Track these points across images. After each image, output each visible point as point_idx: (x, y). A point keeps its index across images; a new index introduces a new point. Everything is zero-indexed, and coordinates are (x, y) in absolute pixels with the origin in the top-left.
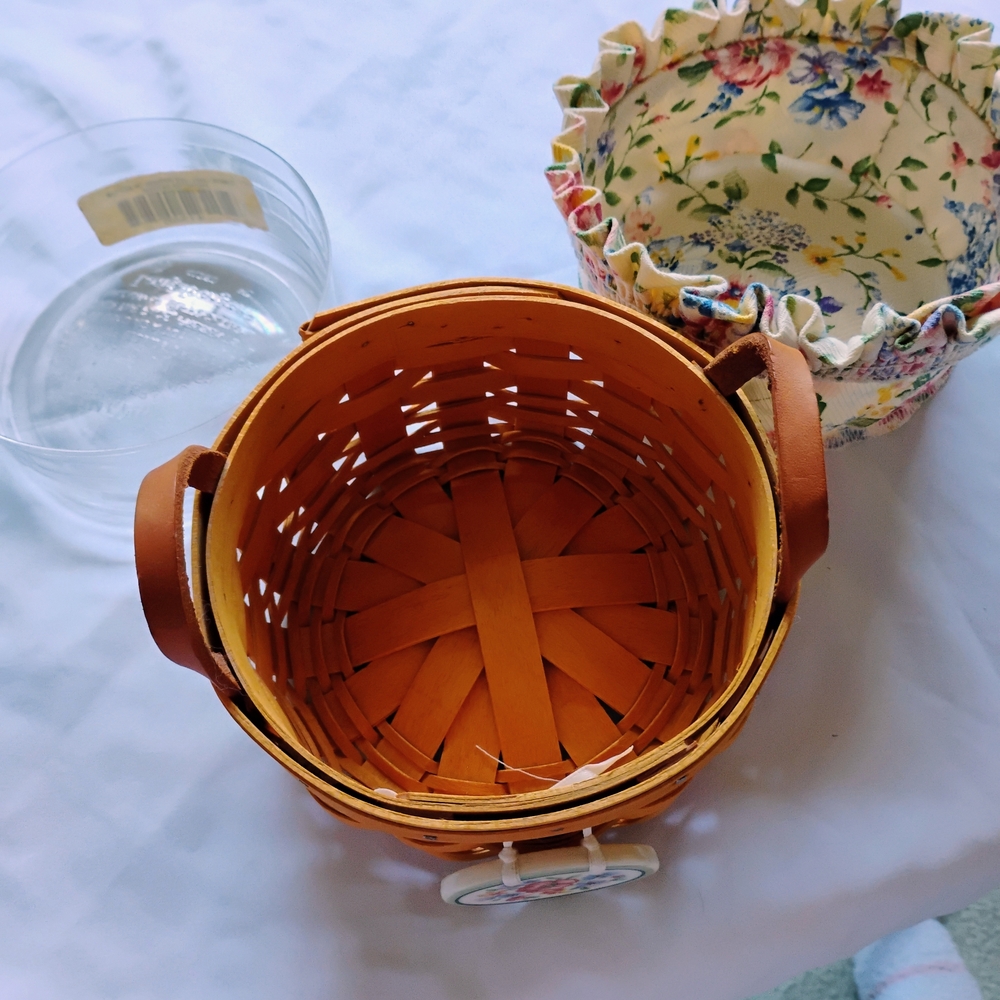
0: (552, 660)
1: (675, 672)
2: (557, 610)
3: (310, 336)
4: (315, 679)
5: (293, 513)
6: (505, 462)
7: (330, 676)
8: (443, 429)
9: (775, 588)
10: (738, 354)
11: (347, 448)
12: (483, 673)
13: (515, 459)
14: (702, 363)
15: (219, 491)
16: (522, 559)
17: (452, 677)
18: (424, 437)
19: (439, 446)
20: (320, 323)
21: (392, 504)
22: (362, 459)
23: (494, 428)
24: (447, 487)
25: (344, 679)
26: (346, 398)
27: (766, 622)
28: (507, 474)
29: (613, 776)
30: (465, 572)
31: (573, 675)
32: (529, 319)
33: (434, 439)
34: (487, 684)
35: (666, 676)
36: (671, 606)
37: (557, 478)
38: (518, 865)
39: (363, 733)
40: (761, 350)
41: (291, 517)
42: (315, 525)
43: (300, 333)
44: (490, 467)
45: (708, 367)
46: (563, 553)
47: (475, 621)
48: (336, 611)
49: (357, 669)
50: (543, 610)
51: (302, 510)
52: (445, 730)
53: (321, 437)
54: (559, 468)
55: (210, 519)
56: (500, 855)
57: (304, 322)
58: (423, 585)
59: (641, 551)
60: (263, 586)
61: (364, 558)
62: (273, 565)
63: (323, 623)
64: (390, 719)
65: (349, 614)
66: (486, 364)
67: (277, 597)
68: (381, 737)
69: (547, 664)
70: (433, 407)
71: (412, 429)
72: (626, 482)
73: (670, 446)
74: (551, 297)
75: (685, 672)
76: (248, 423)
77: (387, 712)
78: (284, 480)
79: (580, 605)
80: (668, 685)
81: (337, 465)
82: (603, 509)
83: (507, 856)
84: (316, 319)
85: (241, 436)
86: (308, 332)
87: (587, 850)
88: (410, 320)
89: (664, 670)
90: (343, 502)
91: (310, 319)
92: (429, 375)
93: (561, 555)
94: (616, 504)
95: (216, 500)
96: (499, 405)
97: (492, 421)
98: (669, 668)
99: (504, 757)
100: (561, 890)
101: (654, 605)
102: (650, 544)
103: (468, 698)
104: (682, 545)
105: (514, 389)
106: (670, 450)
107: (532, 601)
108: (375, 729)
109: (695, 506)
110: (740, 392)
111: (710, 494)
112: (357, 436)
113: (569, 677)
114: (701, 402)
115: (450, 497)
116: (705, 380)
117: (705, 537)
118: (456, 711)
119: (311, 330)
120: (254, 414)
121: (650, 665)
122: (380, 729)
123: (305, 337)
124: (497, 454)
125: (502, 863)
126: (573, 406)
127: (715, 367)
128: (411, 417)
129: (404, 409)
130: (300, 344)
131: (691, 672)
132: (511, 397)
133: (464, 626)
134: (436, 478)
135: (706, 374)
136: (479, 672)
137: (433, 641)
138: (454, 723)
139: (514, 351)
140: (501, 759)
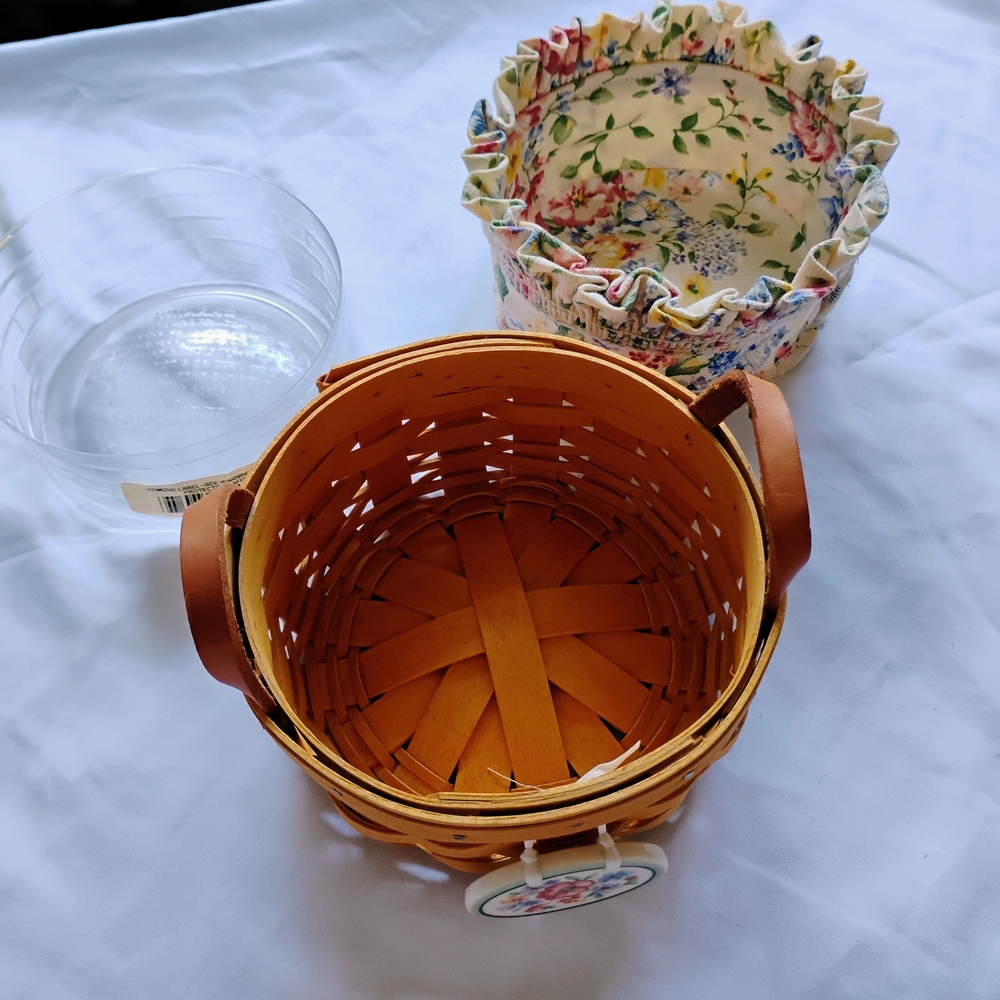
0: (558, 684)
1: (672, 691)
2: (560, 637)
3: (327, 387)
4: (333, 711)
5: (307, 557)
6: (504, 505)
7: (348, 708)
8: (444, 477)
9: (765, 595)
10: (719, 390)
11: (356, 496)
12: (494, 697)
13: (511, 502)
14: (686, 400)
15: (249, 526)
16: (525, 591)
17: (465, 701)
18: (427, 484)
19: (441, 492)
20: (336, 375)
21: (399, 547)
22: (370, 506)
23: (492, 475)
24: (450, 530)
25: (361, 710)
26: (357, 446)
27: (759, 627)
28: (505, 516)
29: (627, 770)
30: (473, 604)
31: (578, 696)
32: (527, 368)
33: (436, 486)
34: (497, 708)
35: (663, 696)
36: (665, 632)
37: (553, 518)
38: (539, 865)
39: (380, 759)
40: (740, 384)
41: (306, 560)
42: (328, 568)
43: (318, 385)
44: (489, 510)
45: (693, 403)
46: (563, 584)
47: (484, 648)
48: (350, 648)
49: (372, 701)
50: (547, 636)
51: (315, 554)
52: (459, 753)
53: (334, 483)
54: (554, 509)
55: (242, 553)
56: (522, 857)
57: (322, 374)
58: (434, 618)
59: (634, 582)
60: (282, 624)
61: (375, 598)
62: (291, 604)
63: (338, 659)
64: (405, 746)
65: (363, 649)
66: (485, 414)
67: (294, 635)
68: (397, 763)
69: (553, 687)
70: (434, 457)
71: (416, 477)
72: (616, 520)
73: (657, 484)
74: (547, 346)
75: (681, 692)
76: (273, 465)
77: (402, 740)
78: (300, 525)
79: (582, 631)
80: (665, 704)
81: (347, 512)
82: (597, 545)
83: (528, 857)
84: (333, 372)
85: (267, 477)
86: (325, 384)
87: (603, 847)
88: (418, 371)
89: (661, 689)
90: (353, 547)
91: (326, 371)
92: (433, 426)
93: (561, 586)
94: (608, 540)
95: (247, 535)
96: (495, 454)
97: (489, 469)
98: (665, 688)
99: (515, 776)
100: (576, 897)
101: (648, 631)
102: (642, 576)
103: (479, 722)
104: (672, 576)
105: (510, 438)
106: (656, 488)
107: (537, 629)
108: (392, 755)
109: (682, 540)
110: (722, 425)
111: (695, 526)
112: (365, 484)
113: (573, 699)
114: (687, 437)
115: (454, 537)
116: (690, 415)
117: (692, 568)
118: (468, 735)
119: (327, 382)
120: (278, 457)
121: (648, 686)
122: (396, 755)
123: (322, 388)
124: (495, 499)
125: (524, 864)
126: (565, 451)
127: (699, 403)
128: (416, 466)
129: (410, 458)
130: (317, 396)
131: (686, 692)
132: (508, 445)
133: (473, 654)
134: (439, 522)
135: (691, 410)
136: (488, 697)
137: (444, 671)
138: (466, 747)
139: (511, 400)
140: (513, 778)
